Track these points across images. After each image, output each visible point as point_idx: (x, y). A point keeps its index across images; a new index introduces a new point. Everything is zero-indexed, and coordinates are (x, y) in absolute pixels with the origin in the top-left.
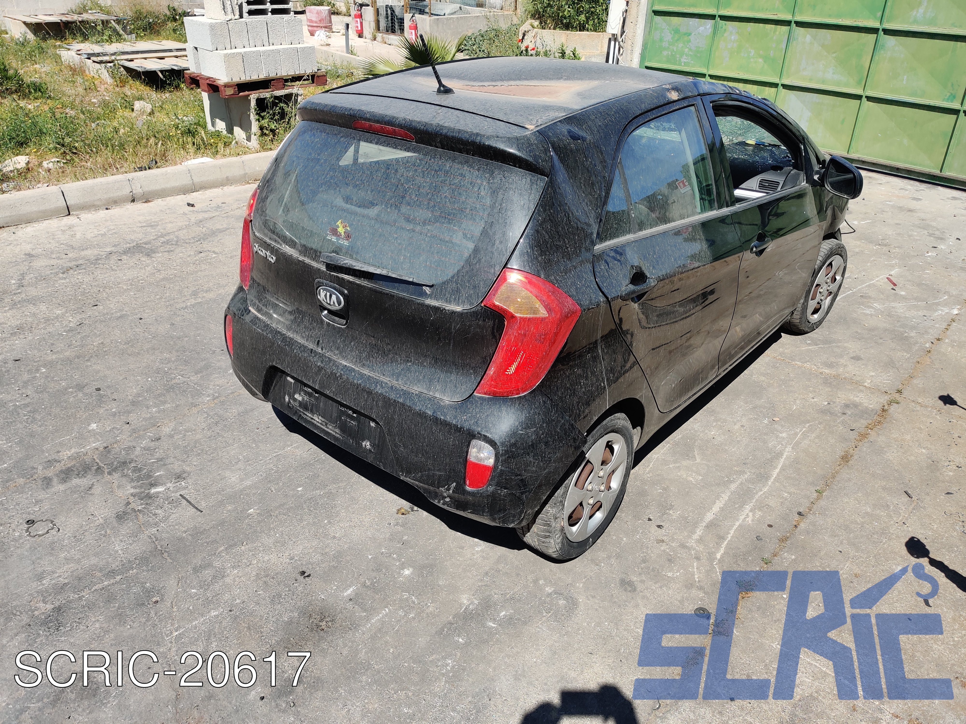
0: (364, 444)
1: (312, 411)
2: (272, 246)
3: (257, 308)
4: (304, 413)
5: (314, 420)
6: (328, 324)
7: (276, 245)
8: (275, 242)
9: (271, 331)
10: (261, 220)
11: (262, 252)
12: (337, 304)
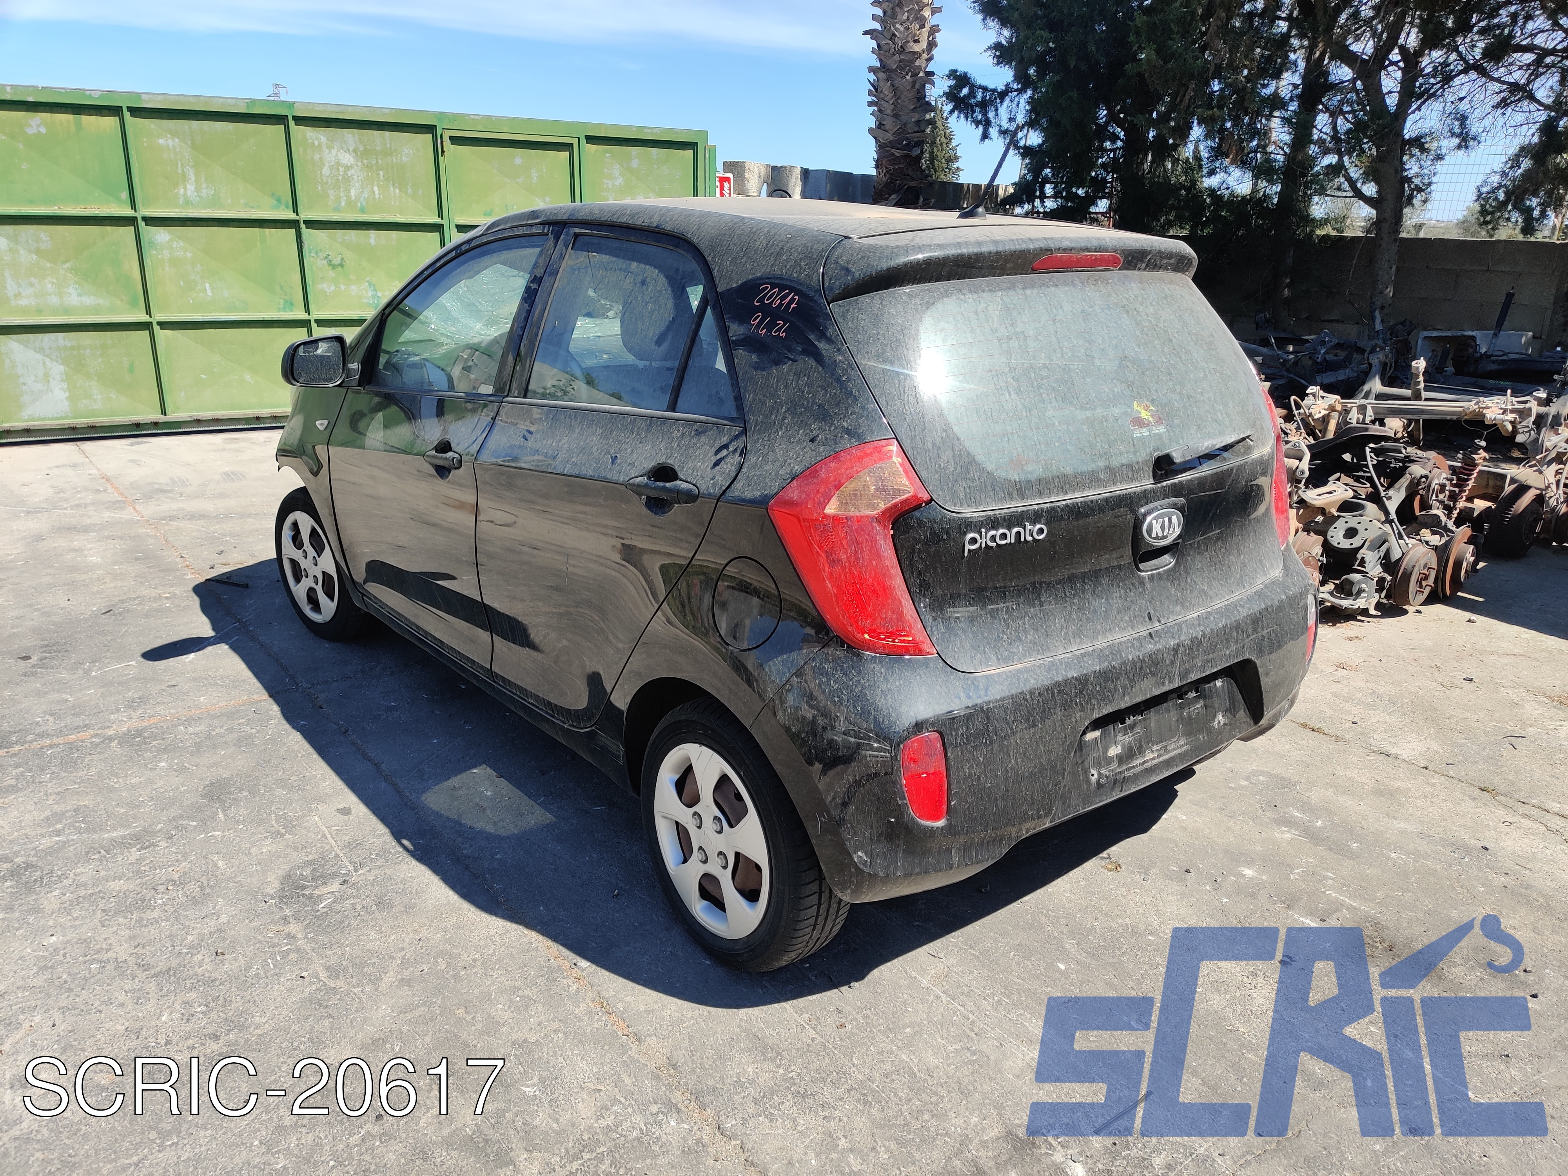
0: (1216, 724)
1: (1141, 751)
2: (1036, 507)
3: (998, 659)
4: (1128, 769)
5: (1147, 761)
6: (1151, 578)
7: (1046, 501)
8: (1041, 496)
9: (1068, 665)
10: (973, 480)
11: (1003, 537)
12: (1176, 529)
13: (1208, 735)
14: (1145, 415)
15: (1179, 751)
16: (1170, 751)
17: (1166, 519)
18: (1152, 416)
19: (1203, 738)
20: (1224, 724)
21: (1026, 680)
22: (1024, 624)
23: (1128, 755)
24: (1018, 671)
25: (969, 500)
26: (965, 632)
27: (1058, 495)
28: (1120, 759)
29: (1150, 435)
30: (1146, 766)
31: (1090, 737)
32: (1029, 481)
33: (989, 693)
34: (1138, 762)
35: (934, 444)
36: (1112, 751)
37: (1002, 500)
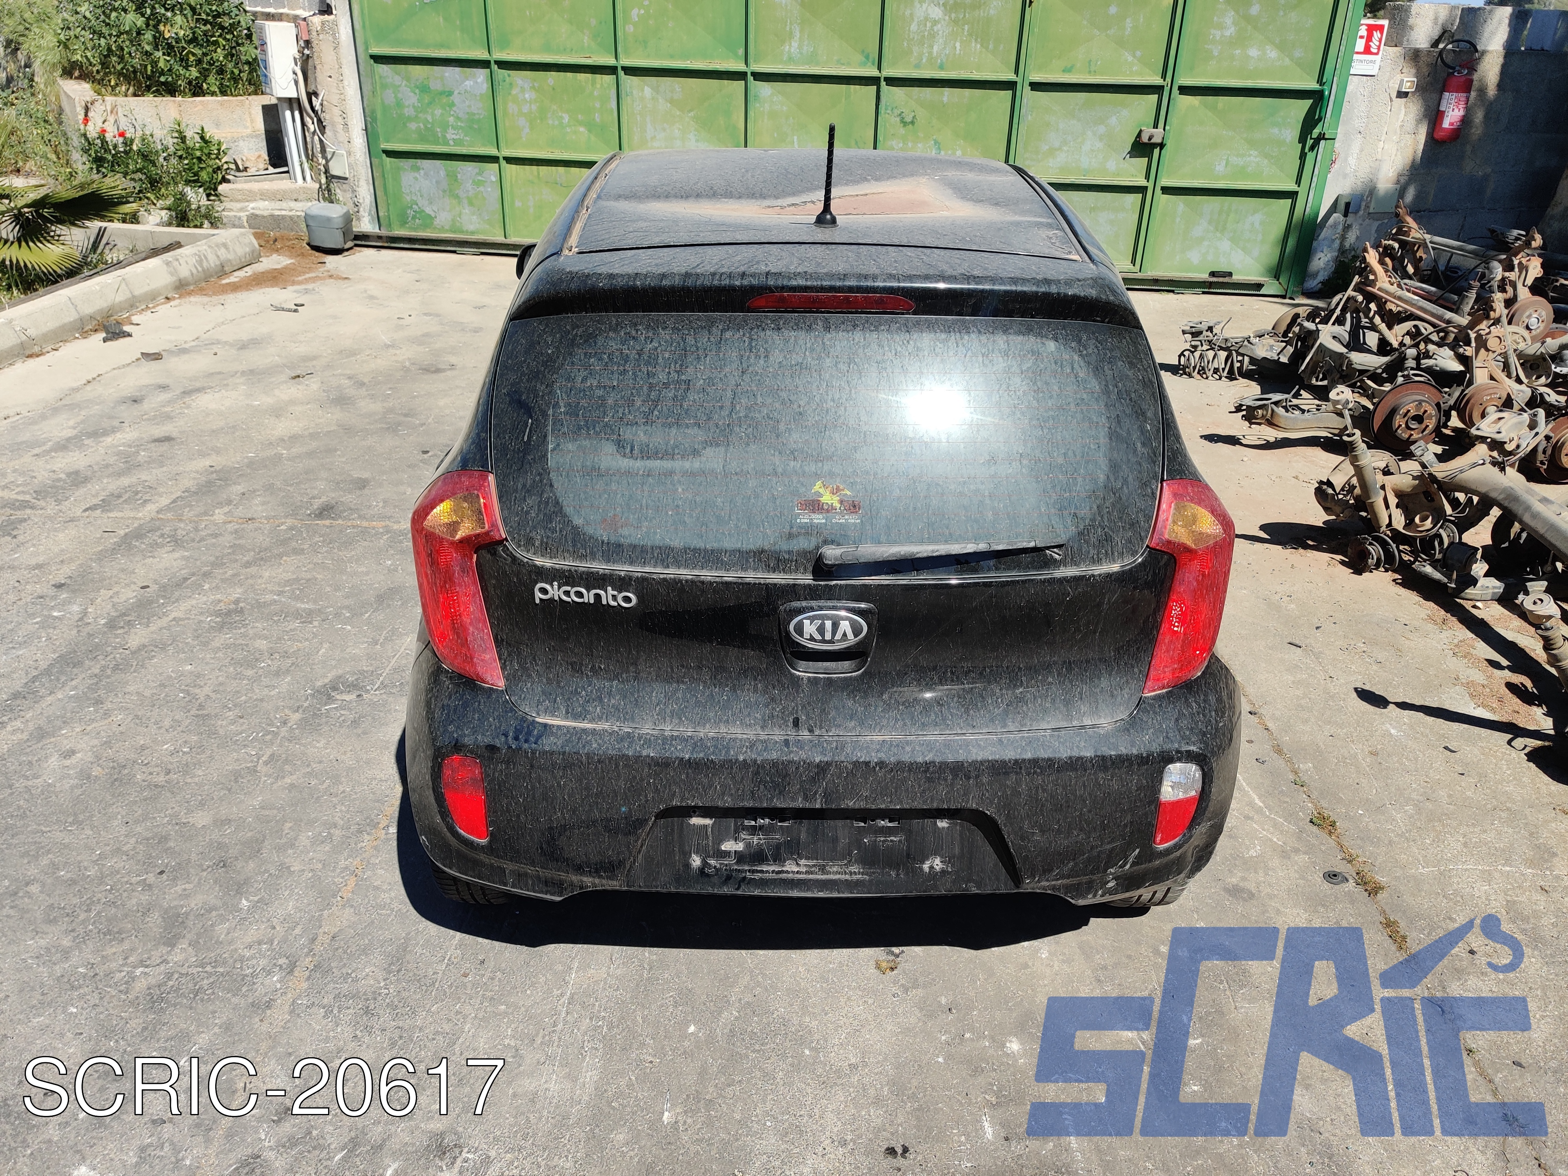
0: (926, 867)
1: (778, 858)
2: (623, 574)
3: (567, 712)
4: (753, 872)
5: (787, 872)
6: (813, 682)
7: (638, 570)
8: (631, 563)
9: (648, 742)
10: (554, 531)
11: (579, 594)
12: (850, 635)
13: (907, 874)
14: (828, 498)
15: (847, 877)
16: (829, 873)
17: (828, 624)
18: (841, 502)
19: (898, 875)
20: (943, 872)
21: (589, 743)
22: (612, 686)
23: (756, 857)
24: (584, 730)
25: (545, 549)
26: (539, 675)
27: (655, 566)
28: (740, 857)
29: (825, 524)
30: (784, 876)
31: (696, 821)
32: (619, 545)
33: (540, 742)
34: (771, 868)
35: (524, 486)
36: (728, 846)
37: (583, 557)
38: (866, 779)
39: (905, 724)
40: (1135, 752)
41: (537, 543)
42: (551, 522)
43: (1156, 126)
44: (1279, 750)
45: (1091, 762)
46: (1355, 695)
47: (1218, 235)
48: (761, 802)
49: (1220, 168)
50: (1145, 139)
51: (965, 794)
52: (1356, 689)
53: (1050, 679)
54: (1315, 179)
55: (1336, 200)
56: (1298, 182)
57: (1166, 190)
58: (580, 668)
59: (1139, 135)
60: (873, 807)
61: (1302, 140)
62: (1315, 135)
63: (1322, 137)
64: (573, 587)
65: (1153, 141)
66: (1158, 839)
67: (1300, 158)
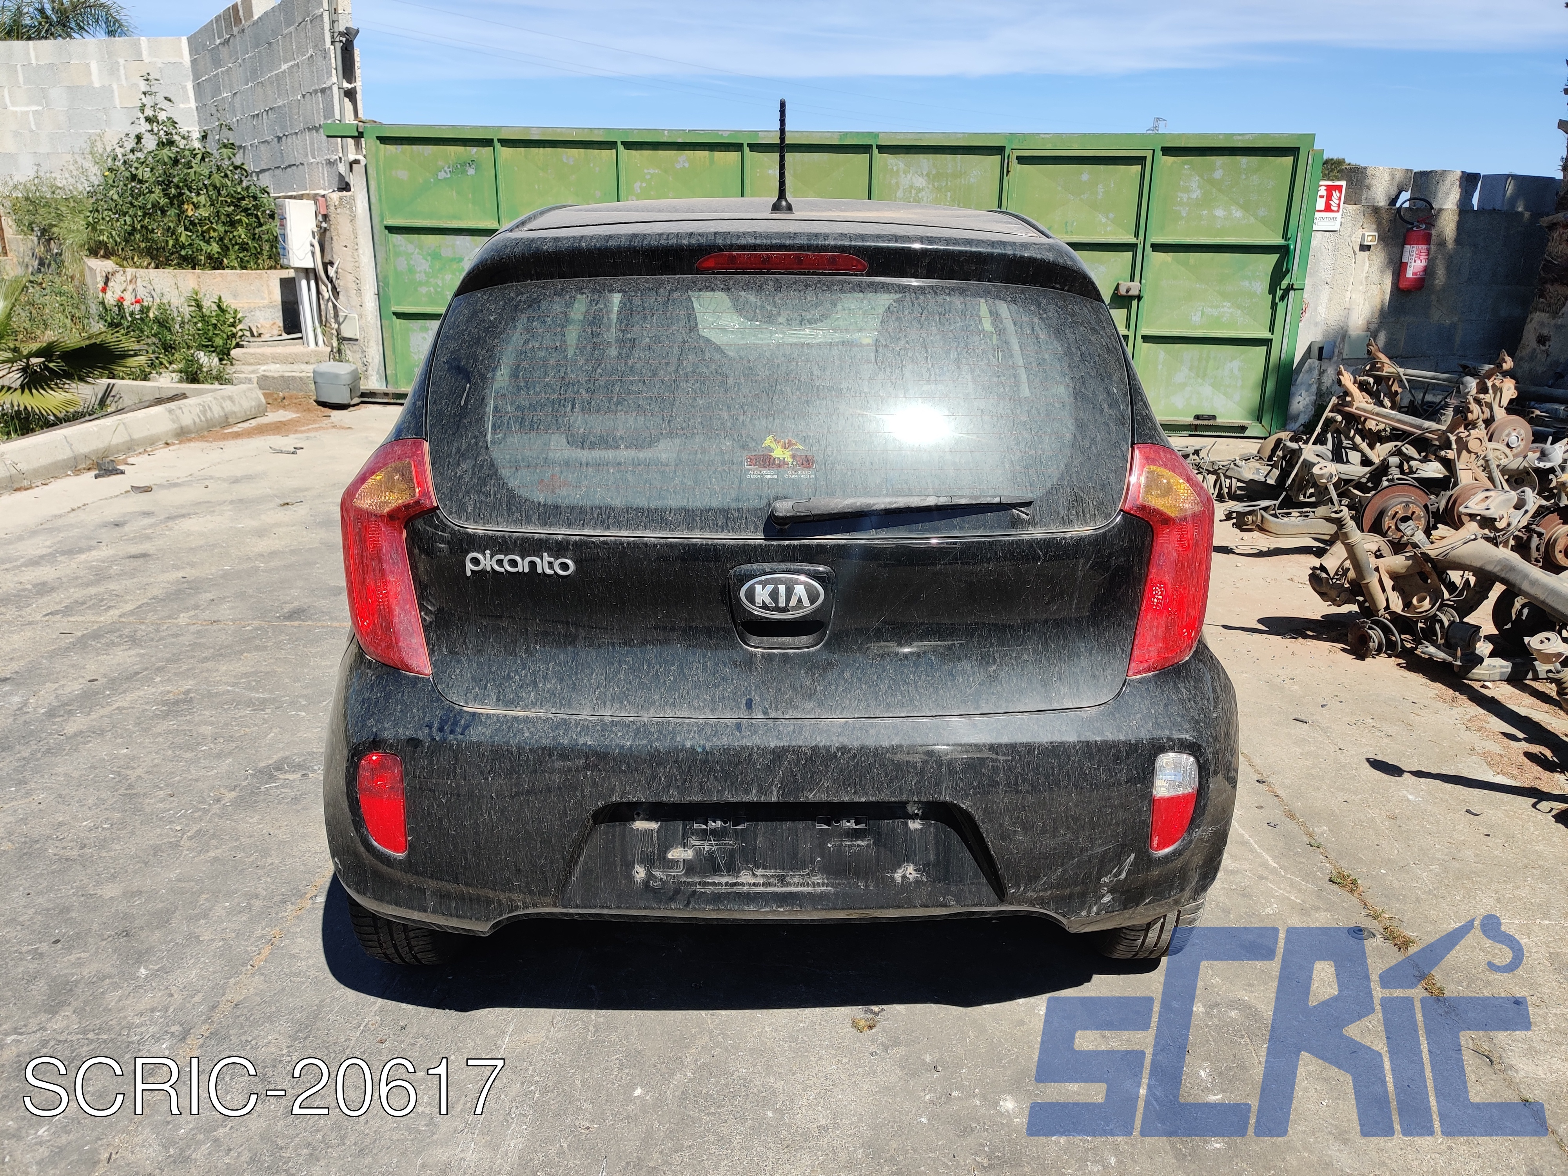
0: (898, 876)
1: (732, 869)
2: (560, 538)
3: (498, 700)
4: (705, 884)
5: (743, 884)
6: (767, 658)
7: (576, 532)
8: (569, 525)
9: (585, 729)
10: (488, 495)
11: (513, 563)
12: (806, 602)
13: (877, 885)
14: (779, 453)
15: (810, 889)
16: (789, 884)
17: (782, 588)
18: (793, 457)
19: (866, 886)
20: (917, 882)
21: (521, 731)
22: (547, 669)
23: (706, 866)
24: (516, 719)
25: (479, 515)
26: (470, 660)
27: (594, 528)
28: (689, 867)
29: (777, 480)
30: (738, 889)
31: (640, 825)
32: (557, 507)
33: (467, 732)
34: (724, 880)
35: (459, 449)
36: (676, 854)
37: (517, 522)
38: (827, 766)
39: (868, 705)
40: (1122, 738)
41: (470, 509)
42: (485, 486)
43: (1132, 279)
44: (1291, 815)
45: (1074, 748)
46: (1367, 765)
47: (1200, 381)
48: (711, 796)
49: (1196, 318)
50: (1123, 291)
51: (937, 784)
52: (1368, 760)
53: (1025, 657)
54: (1287, 327)
55: (1310, 348)
56: (1272, 329)
57: (1146, 339)
58: (514, 650)
59: (1117, 288)
60: (836, 800)
61: (1272, 291)
62: (1284, 286)
63: (1290, 288)
64: (506, 555)
65: (1130, 293)
66: (1155, 843)
67: (1272, 308)
